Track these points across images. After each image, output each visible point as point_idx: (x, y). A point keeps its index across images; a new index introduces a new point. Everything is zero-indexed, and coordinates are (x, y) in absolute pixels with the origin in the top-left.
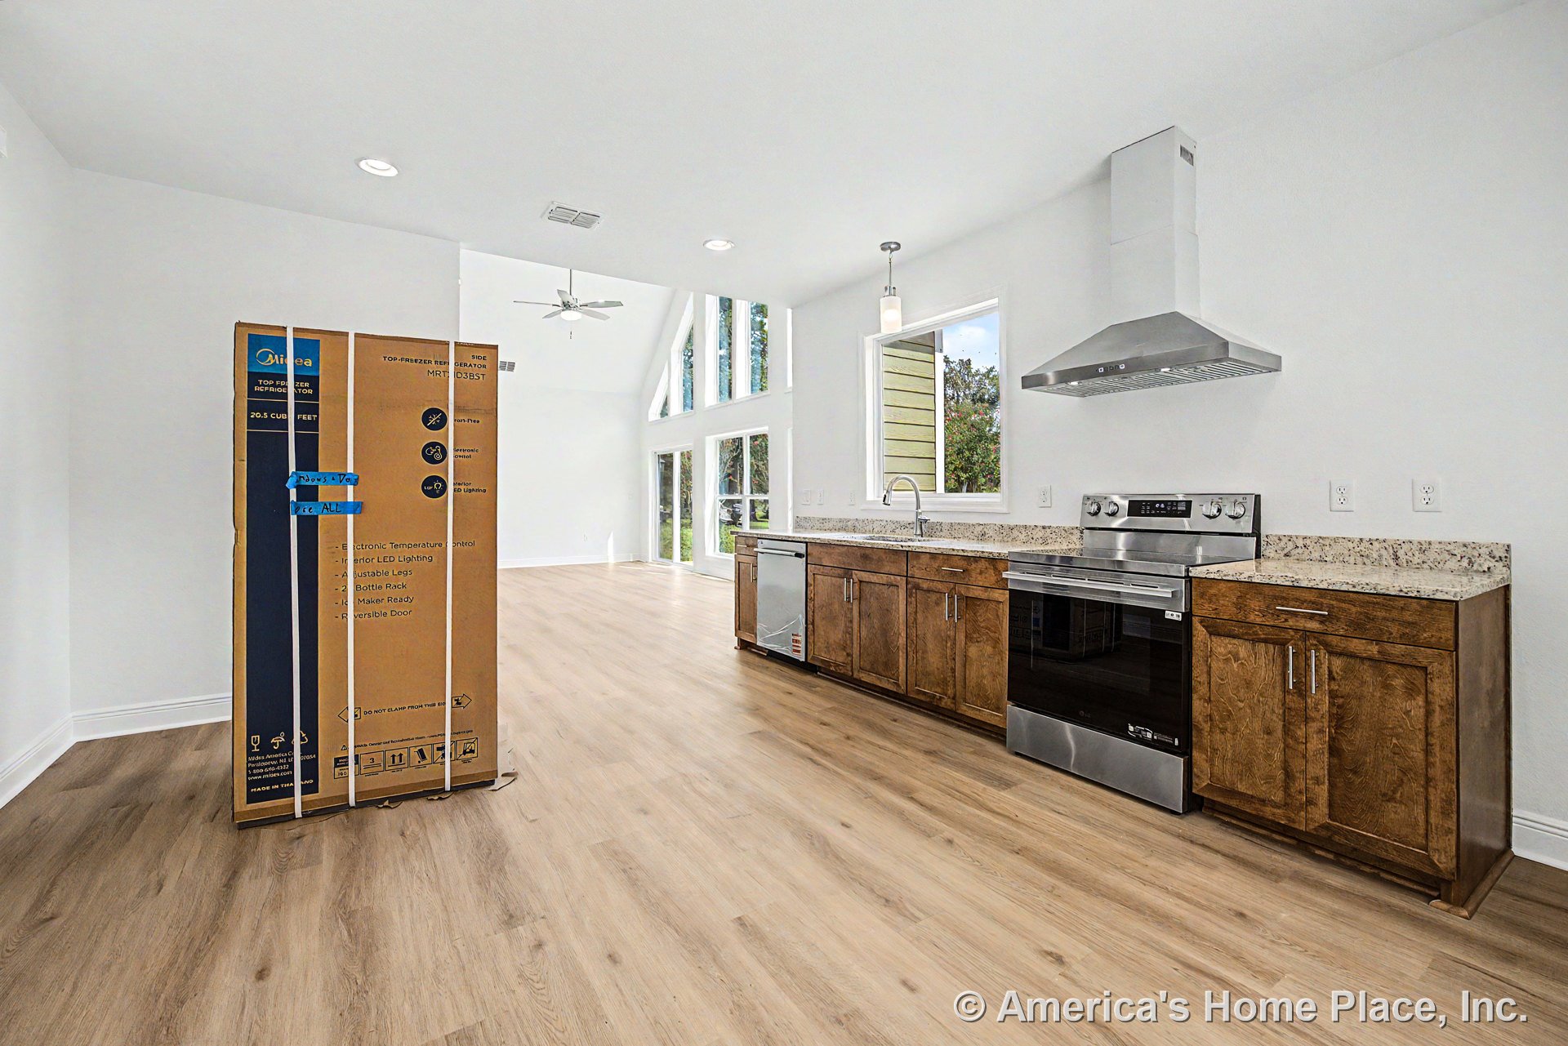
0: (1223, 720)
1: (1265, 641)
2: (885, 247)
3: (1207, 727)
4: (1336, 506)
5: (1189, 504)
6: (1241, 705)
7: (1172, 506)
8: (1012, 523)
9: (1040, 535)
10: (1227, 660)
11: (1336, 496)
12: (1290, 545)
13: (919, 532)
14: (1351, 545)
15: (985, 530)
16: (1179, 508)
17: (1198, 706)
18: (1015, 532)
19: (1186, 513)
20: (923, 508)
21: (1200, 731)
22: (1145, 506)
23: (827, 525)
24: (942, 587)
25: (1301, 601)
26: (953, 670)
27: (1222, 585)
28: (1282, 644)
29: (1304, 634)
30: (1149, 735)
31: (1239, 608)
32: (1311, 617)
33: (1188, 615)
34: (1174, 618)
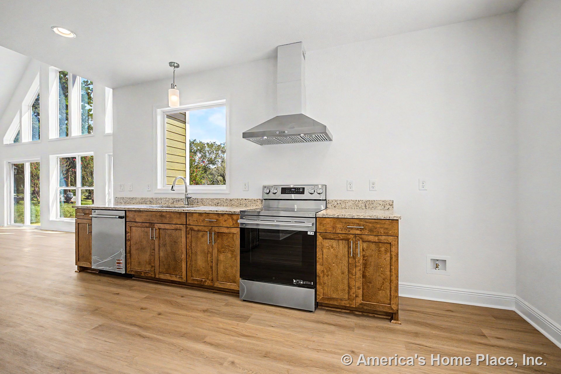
0: (327, 272)
1: (342, 240)
2: (171, 64)
3: (322, 275)
4: (349, 189)
5: (304, 189)
6: (333, 265)
7: (298, 189)
8: (232, 198)
9: (244, 202)
10: (329, 249)
11: (349, 186)
12: (336, 203)
13: (187, 203)
14: (353, 203)
15: (220, 201)
16: (300, 190)
17: (319, 267)
18: (233, 202)
19: (303, 193)
20: (188, 192)
21: (319, 277)
22: (288, 190)
23: (134, 201)
24: (206, 229)
25: (354, 223)
26: (212, 267)
27: (328, 219)
28: (348, 240)
29: (355, 235)
30: (302, 283)
31: (333, 228)
32: (357, 229)
33: (316, 232)
34: (311, 234)
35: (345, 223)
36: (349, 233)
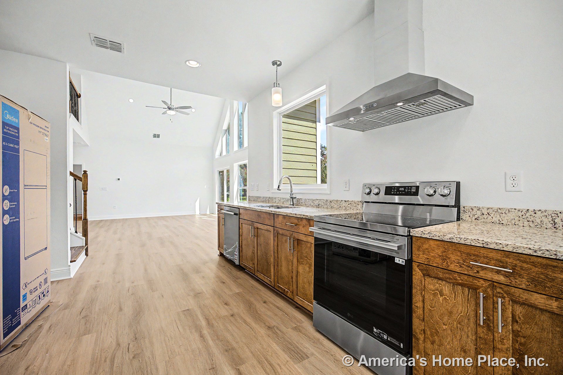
0: (432, 335)
1: (462, 285)
2: (274, 63)
3: (421, 337)
4: (509, 187)
5: (417, 187)
6: (444, 327)
7: (408, 189)
8: (332, 199)
9: (344, 205)
10: (435, 295)
11: (509, 182)
12: (479, 213)
13: (292, 203)
14: (520, 214)
15: (320, 202)
16: (412, 190)
17: (416, 322)
18: (333, 204)
19: (416, 193)
21: (418, 339)
22: (394, 189)
23: (259, 200)
24: (288, 233)
25: (491, 259)
26: (292, 278)
27: (432, 242)
28: (475, 289)
29: (493, 284)
30: (385, 337)
31: (444, 260)
32: (498, 272)
33: (409, 262)
34: (400, 262)
35: (469, 254)
36: (477, 275)
